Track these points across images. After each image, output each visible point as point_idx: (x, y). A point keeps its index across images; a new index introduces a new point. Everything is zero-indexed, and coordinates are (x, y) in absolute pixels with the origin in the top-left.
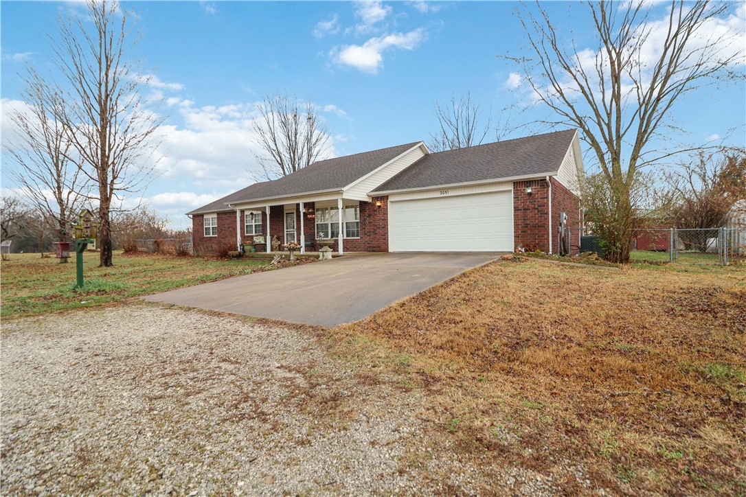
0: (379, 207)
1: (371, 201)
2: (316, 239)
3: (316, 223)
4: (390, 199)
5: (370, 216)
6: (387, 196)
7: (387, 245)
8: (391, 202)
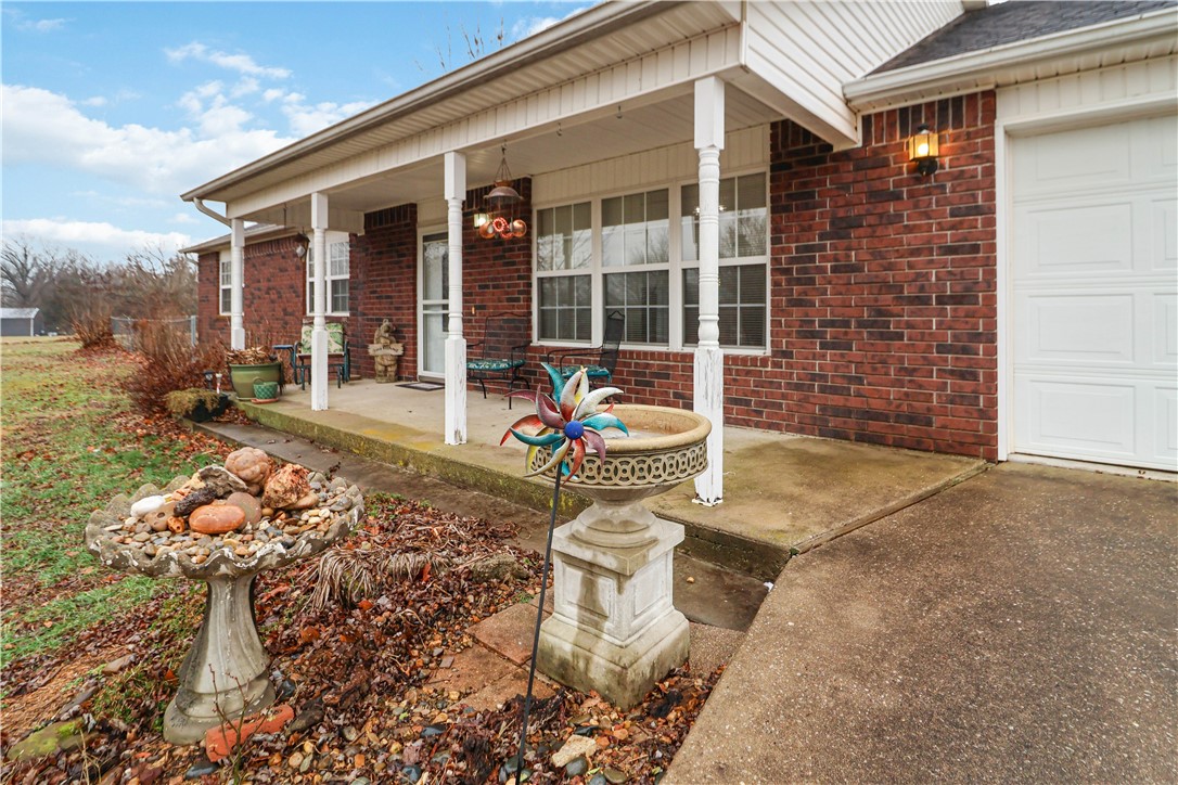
0: (927, 166)
1: (857, 138)
2: (536, 342)
3: (536, 274)
4: (1009, 115)
5: (842, 228)
6: (990, 96)
7: (989, 414)
8: (1010, 134)
